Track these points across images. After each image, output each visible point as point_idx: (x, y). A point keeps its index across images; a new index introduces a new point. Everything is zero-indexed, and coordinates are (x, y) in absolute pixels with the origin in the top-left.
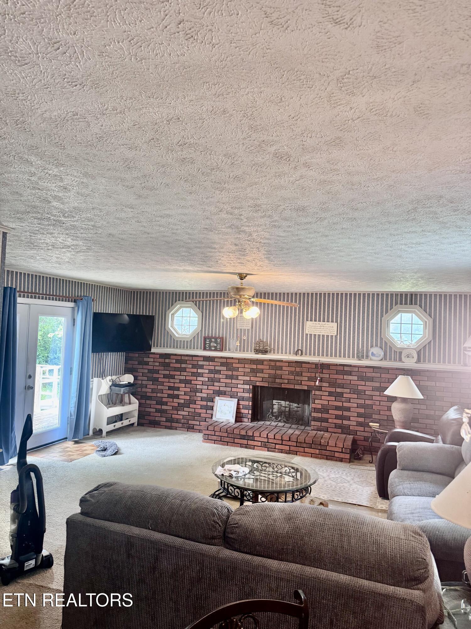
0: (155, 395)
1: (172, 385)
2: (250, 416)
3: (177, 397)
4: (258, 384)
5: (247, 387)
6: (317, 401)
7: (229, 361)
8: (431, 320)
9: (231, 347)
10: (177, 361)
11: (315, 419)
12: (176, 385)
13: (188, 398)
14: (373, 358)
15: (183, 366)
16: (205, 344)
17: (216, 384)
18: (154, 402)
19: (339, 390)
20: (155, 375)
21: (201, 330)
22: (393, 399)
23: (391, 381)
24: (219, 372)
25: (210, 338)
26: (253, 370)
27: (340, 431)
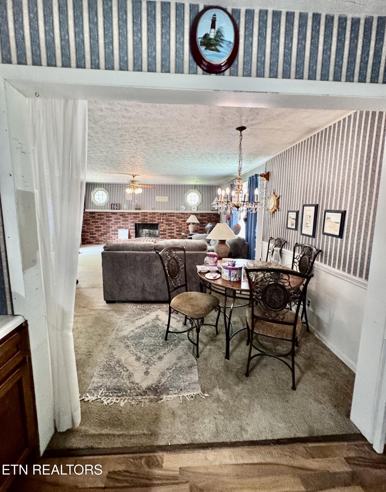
0: (89, 230)
1: (97, 226)
2: (134, 236)
3: (100, 231)
4: (137, 223)
5: (132, 224)
6: (161, 228)
7: (123, 214)
8: (201, 195)
9: (124, 207)
10: (98, 215)
11: (161, 234)
12: (99, 226)
13: (105, 231)
14: (182, 210)
15: (102, 217)
16: (111, 207)
17: (118, 224)
18: (89, 234)
19: (170, 223)
20: (88, 222)
21: (109, 201)
22: (188, 224)
23: (188, 218)
24: (119, 219)
25: (114, 204)
26: (134, 217)
27: (170, 237)
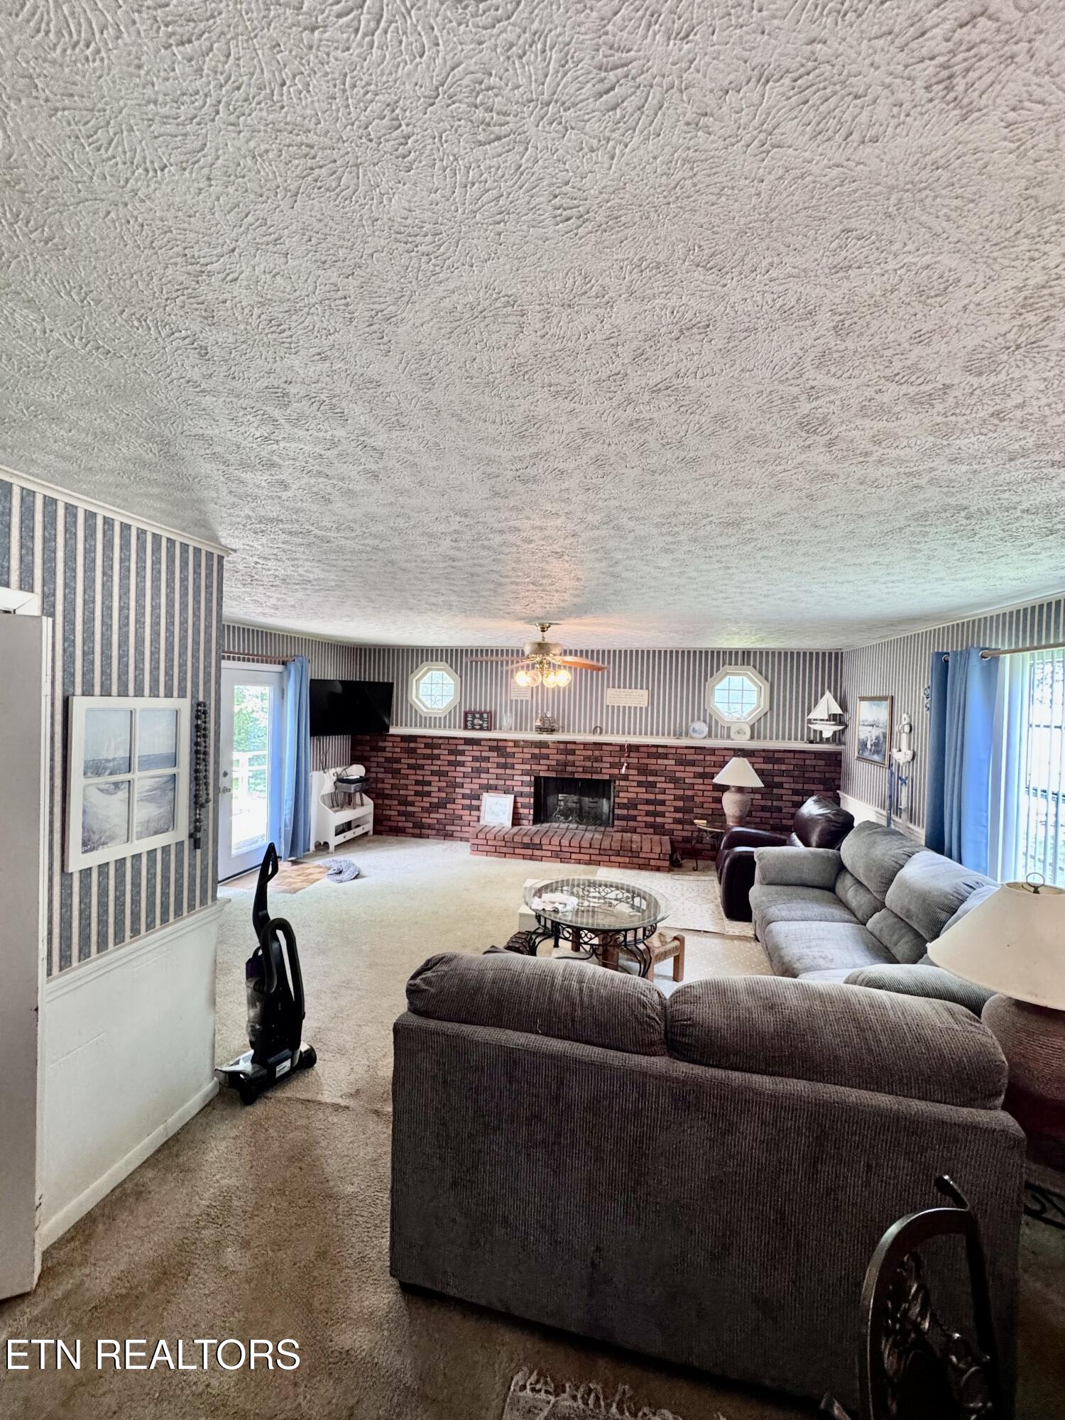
0: (396, 792)
1: (421, 778)
2: (531, 817)
3: (428, 794)
4: (542, 774)
5: (527, 778)
6: (621, 794)
7: (501, 744)
8: (768, 685)
9: (504, 723)
10: (427, 746)
11: (620, 818)
12: (427, 778)
13: (444, 795)
14: (695, 735)
15: (436, 752)
16: (466, 721)
17: (483, 775)
18: (396, 802)
19: (650, 779)
20: (396, 766)
21: (460, 703)
22: (724, 788)
23: (723, 764)
24: (487, 759)
25: (473, 714)
26: (534, 756)
27: (651, 831)
